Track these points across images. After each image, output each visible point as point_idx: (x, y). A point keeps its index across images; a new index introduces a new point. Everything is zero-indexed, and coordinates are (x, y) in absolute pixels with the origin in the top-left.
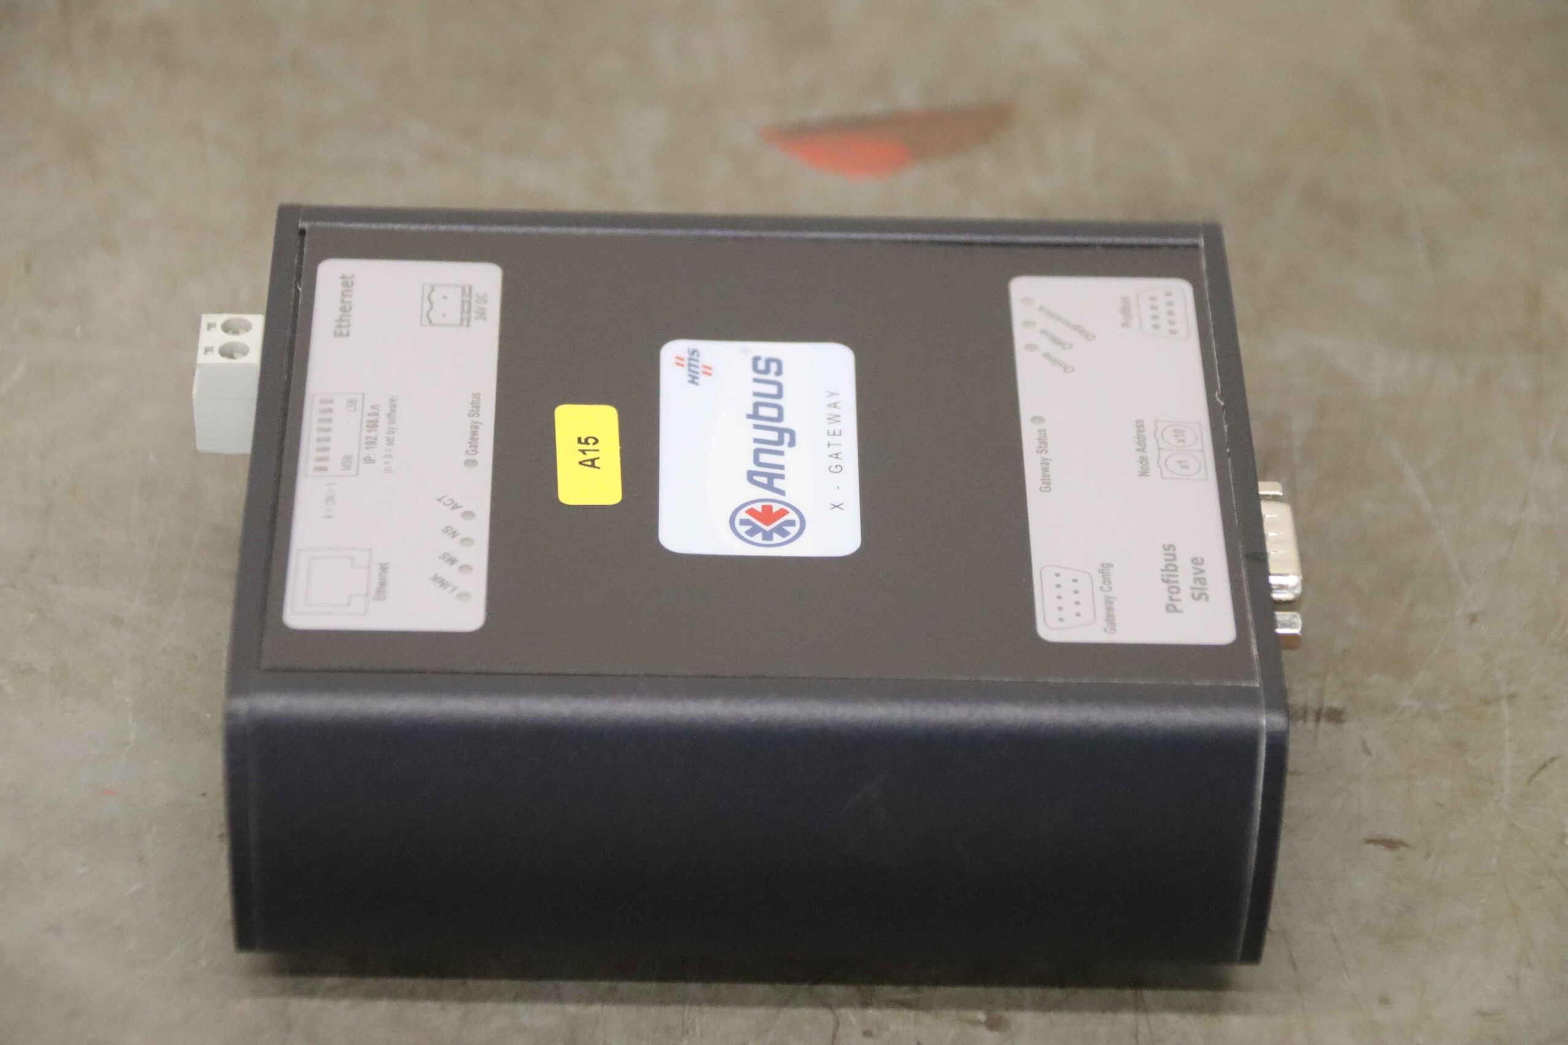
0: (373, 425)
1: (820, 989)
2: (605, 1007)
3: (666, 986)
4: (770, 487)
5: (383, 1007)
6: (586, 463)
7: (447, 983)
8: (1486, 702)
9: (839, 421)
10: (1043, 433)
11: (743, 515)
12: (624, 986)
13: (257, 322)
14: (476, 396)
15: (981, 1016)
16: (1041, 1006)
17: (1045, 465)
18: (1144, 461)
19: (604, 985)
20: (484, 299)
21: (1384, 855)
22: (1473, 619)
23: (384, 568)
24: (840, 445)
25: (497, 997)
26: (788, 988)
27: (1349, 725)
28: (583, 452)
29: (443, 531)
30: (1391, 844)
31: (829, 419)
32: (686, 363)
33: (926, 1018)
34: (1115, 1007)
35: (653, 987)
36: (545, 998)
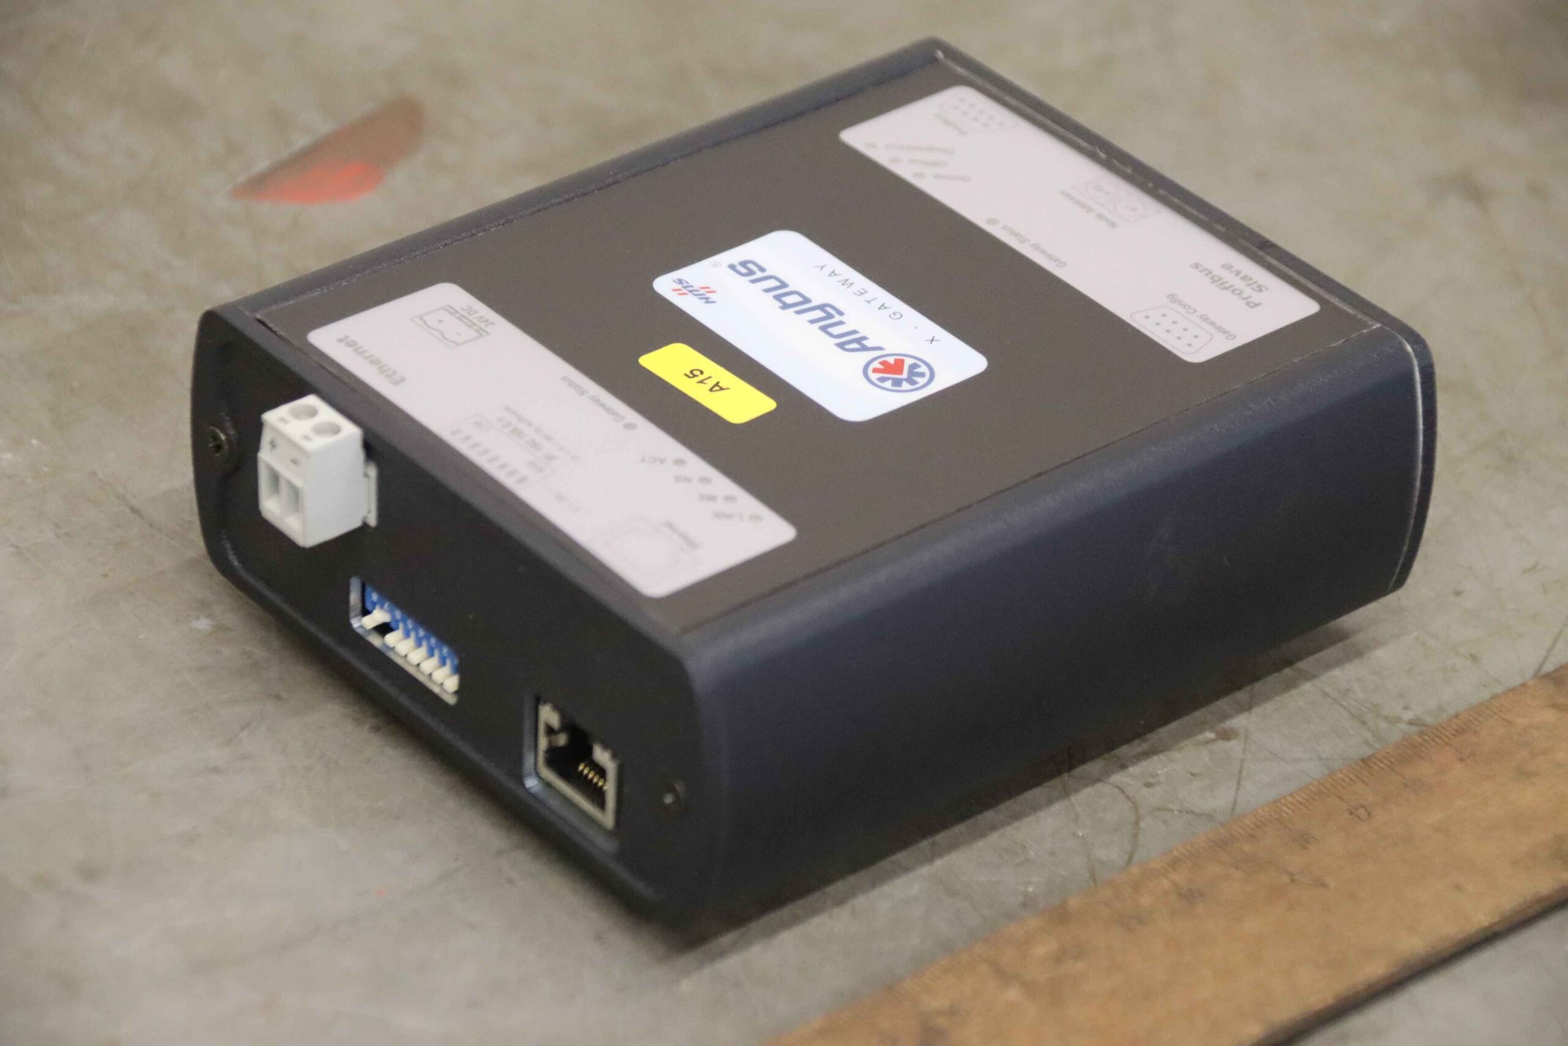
1: (1078, 771)
2: (944, 859)
4: (864, 348)
6: (715, 389)
7: (813, 898)
9: (852, 284)
11: (873, 375)
12: (941, 837)
14: (564, 378)
15: (1210, 735)
18: (1101, 217)
19: (925, 844)
20: (470, 310)
23: (669, 526)
24: (875, 299)
26: (1056, 782)
28: (702, 382)
29: (676, 481)
32: (685, 291)
33: (1174, 754)
35: (960, 828)
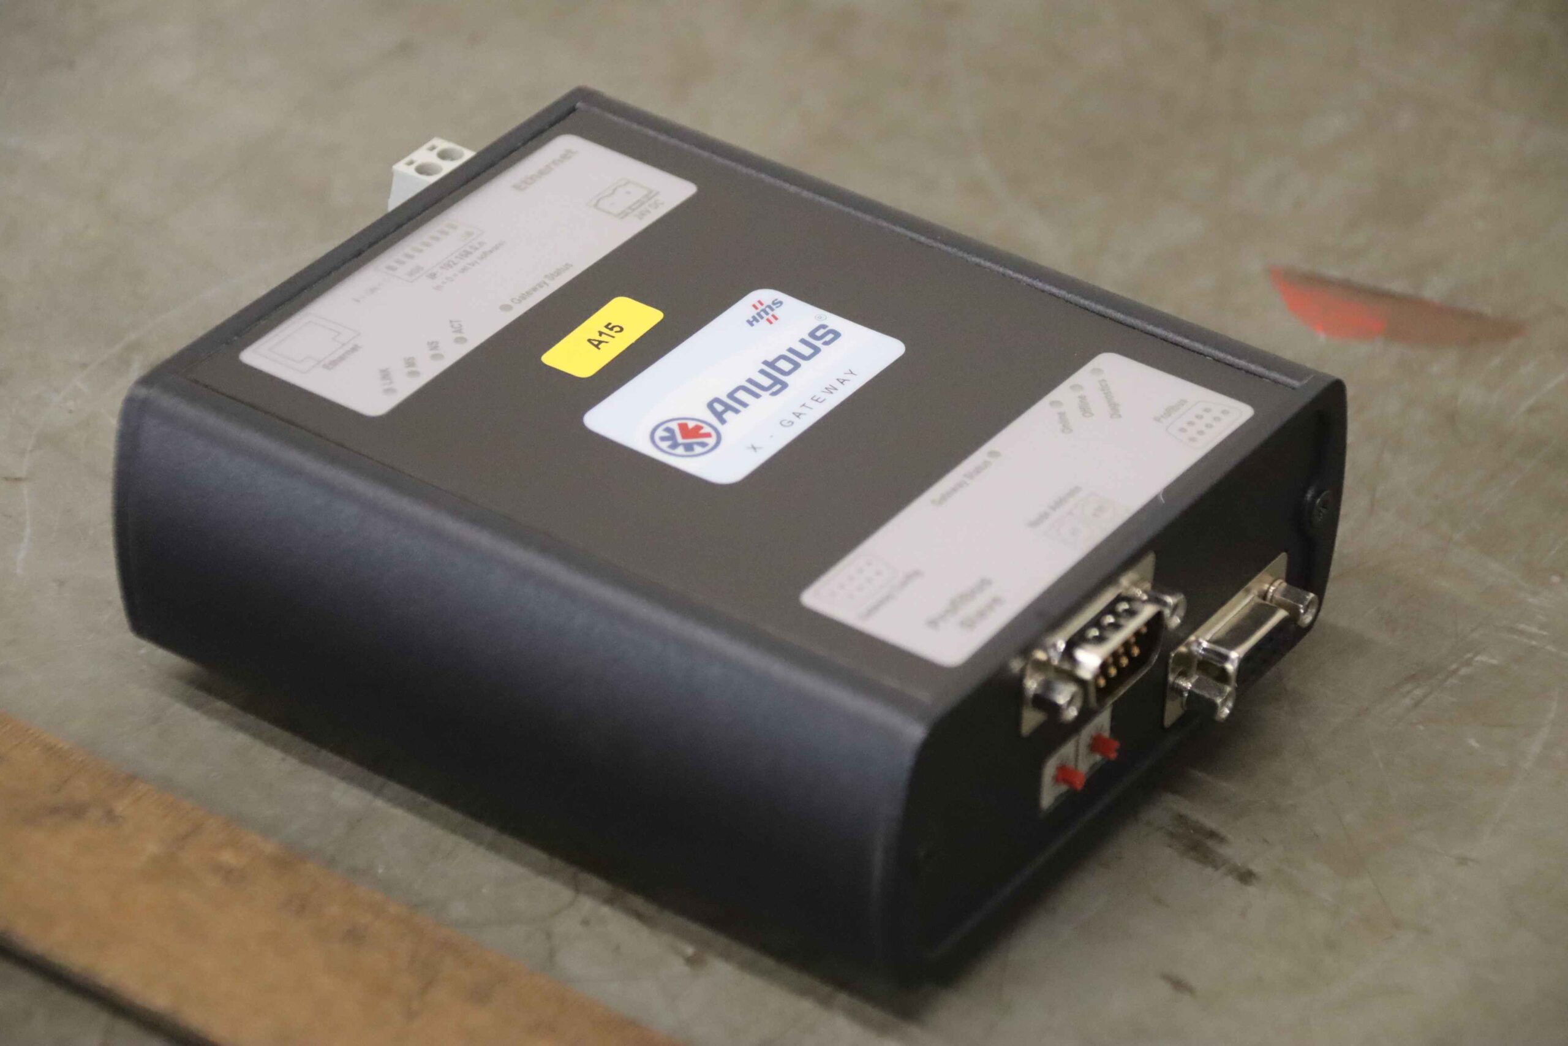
0: (467, 254)
1: (583, 875)
3: (470, 821)
4: (719, 415)
5: (241, 738)
6: (594, 342)
8: (1397, 924)
10: (986, 464)
11: (674, 426)
13: (468, 154)
14: (568, 265)
15: (690, 950)
16: (746, 966)
17: (960, 485)
18: (1044, 516)
20: (657, 205)
21: (1164, 990)
22: (1463, 861)
23: (355, 349)
24: (811, 408)
25: (331, 770)
27: (1252, 890)
28: (601, 333)
29: (428, 343)
30: (1179, 985)
31: (826, 388)
32: (761, 308)
33: (644, 933)
34: (803, 992)
36: (363, 785)
